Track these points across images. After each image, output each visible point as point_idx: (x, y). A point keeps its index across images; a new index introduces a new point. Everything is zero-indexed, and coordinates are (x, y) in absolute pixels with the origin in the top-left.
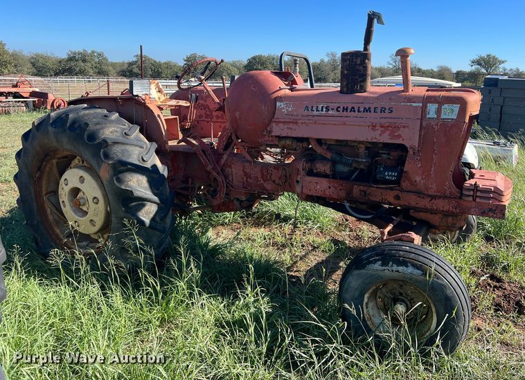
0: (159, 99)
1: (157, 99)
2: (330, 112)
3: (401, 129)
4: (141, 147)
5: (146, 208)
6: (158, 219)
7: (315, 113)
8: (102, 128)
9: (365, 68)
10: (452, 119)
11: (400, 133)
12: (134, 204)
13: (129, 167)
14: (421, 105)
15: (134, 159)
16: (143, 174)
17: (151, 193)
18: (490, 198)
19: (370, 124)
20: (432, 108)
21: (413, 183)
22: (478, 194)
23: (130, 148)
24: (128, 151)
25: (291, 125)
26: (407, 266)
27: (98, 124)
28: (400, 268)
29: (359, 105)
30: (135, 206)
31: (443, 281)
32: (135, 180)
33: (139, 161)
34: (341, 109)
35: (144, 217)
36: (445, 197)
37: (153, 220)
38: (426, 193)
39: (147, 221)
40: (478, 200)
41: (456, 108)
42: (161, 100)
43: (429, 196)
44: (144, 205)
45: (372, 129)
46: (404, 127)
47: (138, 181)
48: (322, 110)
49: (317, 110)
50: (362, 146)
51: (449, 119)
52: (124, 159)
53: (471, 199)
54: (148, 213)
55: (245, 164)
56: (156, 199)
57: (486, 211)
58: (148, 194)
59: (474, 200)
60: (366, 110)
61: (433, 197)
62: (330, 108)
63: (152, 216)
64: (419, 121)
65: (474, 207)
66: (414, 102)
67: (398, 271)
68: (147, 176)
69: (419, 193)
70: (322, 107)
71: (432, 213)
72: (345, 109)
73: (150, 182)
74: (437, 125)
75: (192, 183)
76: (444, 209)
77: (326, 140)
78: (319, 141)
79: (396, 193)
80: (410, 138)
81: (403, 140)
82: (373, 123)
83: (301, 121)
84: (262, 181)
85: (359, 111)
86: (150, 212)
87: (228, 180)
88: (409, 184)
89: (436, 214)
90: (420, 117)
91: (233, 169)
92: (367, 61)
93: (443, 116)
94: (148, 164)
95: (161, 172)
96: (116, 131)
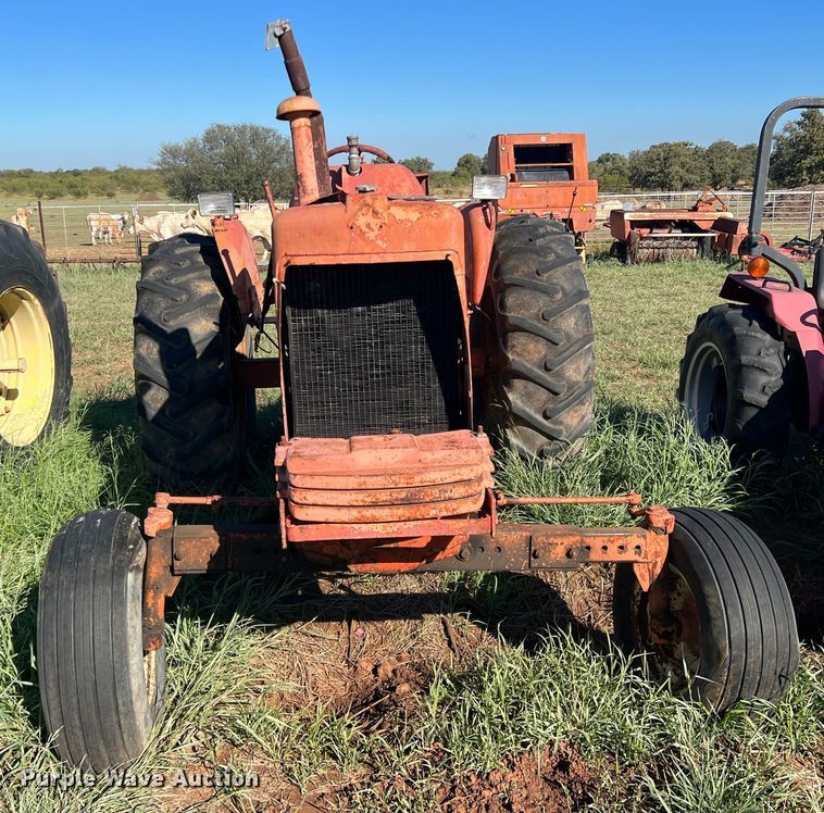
4: (173, 299)
5: (152, 392)
15: (155, 315)
16: (156, 339)
24: (153, 302)
33: (160, 319)
35: (149, 404)
37: (162, 411)
39: (152, 412)
44: (149, 387)
47: (147, 349)
54: (155, 399)
56: (165, 380)
58: (158, 371)
63: (159, 405)
68: (160, 343)
73: (161, 353)
94: (171, 326)
95: (194, 341)
96: (161, 272)
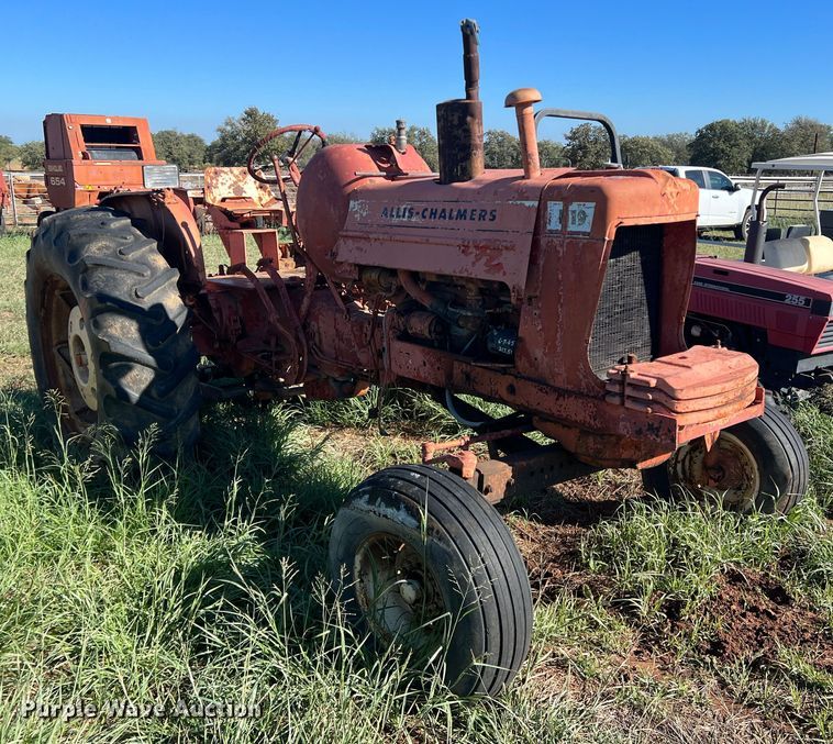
0: (260, 199)
1: (256, 199)
2: (414, 220)
3: (504, 252)
4: (139, 274)
5: (134, 373)
6: (154, 393)
7: (395, 220)
8: (90, 242)
9: (468, 133)
10: (584, 233)
11: (501, 260)
12: (114, 364)
13: (109, 304)
14: (536, 204)
15: (122, 293)
16: (131, 317)
17: (143, 350)
18: (648, 403)
19: (460, 242)
20: (555, 208)
21: (533, 363)
22: (628, 391)
23: (120, 275)
24: (115, 279)
25: (361, 244)
26: (398, 509)
27: (84, 234)
28: (390, 511)
29: (453, 205)
30: (116, 367)
31: (449, 545)
32: (118, 325)
33: (130, 295)
34: (427, 214)
35: (130, 387)
36: (580, 395)
37: (146, 393)
38: (552, 384)
39: (135, 395)
40: (628, 404)
41: (590, 208)
42: (264, 202)
43: (556, 390)
44: (130, 369)
45: (463, 251)
46: (507, 248)
47: (122, 328)
48: (404, 216)
49: (398, 216)
50: (471, 286)
51: (578, 233)
52: (107, 291)
53: (617, 400)
54: (138, 381)
55: (337, 315)
56: (150, 359)
57: (644, 429)
58: (139, 350)
59: (623, 404)
60: (462, 215)
61: (561, 393)
62: (414, 212)
63: (143, 386)
64: (531, 237)
65: (622, 420)
66: (527, 199)
67: (385, 516)
68: (137, 322)
69: (541, 383)
70: (405, 209)
71: (564, 426)
72: (433, 214)
73: (140, 330)
74: (562, 246)
75: (277, 345)
76: (578, 419)
77: (424, 273)
78: (415, 276)
79: (509, 379)
80: (514, 271)
81: (504, 274)
82: (464, 240)
83: (375, 236)
84: (356, 348)
85: (451, 218)
86: (140, 380)
87: (311, 343)
88: (527, 365)
89: (569, 427)
90: (532, 229)
91: (321, 324)
92: (469, 118)
93: (571, 228)
94: (146, 303)
95: (171, 316)
96: (107, 248)
